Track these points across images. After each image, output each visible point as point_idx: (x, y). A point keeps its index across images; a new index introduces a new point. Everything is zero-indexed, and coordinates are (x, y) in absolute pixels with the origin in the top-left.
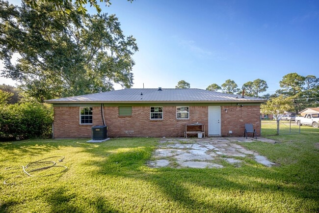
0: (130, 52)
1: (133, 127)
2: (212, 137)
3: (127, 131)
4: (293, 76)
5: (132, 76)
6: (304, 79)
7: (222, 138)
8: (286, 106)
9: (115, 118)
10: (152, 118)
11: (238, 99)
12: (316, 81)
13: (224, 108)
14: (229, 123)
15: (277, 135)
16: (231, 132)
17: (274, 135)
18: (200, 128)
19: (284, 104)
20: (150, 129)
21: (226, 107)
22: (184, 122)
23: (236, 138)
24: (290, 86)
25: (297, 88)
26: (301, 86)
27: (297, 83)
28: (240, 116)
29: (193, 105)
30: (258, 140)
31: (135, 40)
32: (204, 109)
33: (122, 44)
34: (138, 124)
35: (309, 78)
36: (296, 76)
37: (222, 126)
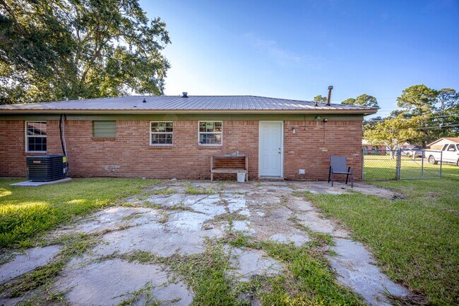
0: (157, 45)
1: (118, 159)
2: (265, 180)
3: (107, 166)
4: (419, 89)
5: (162, 84)
6: (436, 93)
7: (284, 183)
8: (410, 130)
9: (86, 142)
10: (154, 142)
11: (317, 108)
12: (456, 97)
13: (289, 125)
14: (300, 153)
15: (396, 179)
16: (302, 171)
17: (390, 180)
18: (241, 162)
19: (406, 128)
20: (149, 163)
21: (293, 122)
22: (213, 151)
23: (311, 184)
24: (413, 106)
25: (425, 107)
26: (431, 104)
27: (425, 101)
28: (321, 141)
29: (229, 119)
30: (355, 189)
31: (164, 25)
32: (250, 126)
33: (144, 32)
34: (127, 153)
35: (444, 93)
36: (424, 90)
37: (285, 160)
